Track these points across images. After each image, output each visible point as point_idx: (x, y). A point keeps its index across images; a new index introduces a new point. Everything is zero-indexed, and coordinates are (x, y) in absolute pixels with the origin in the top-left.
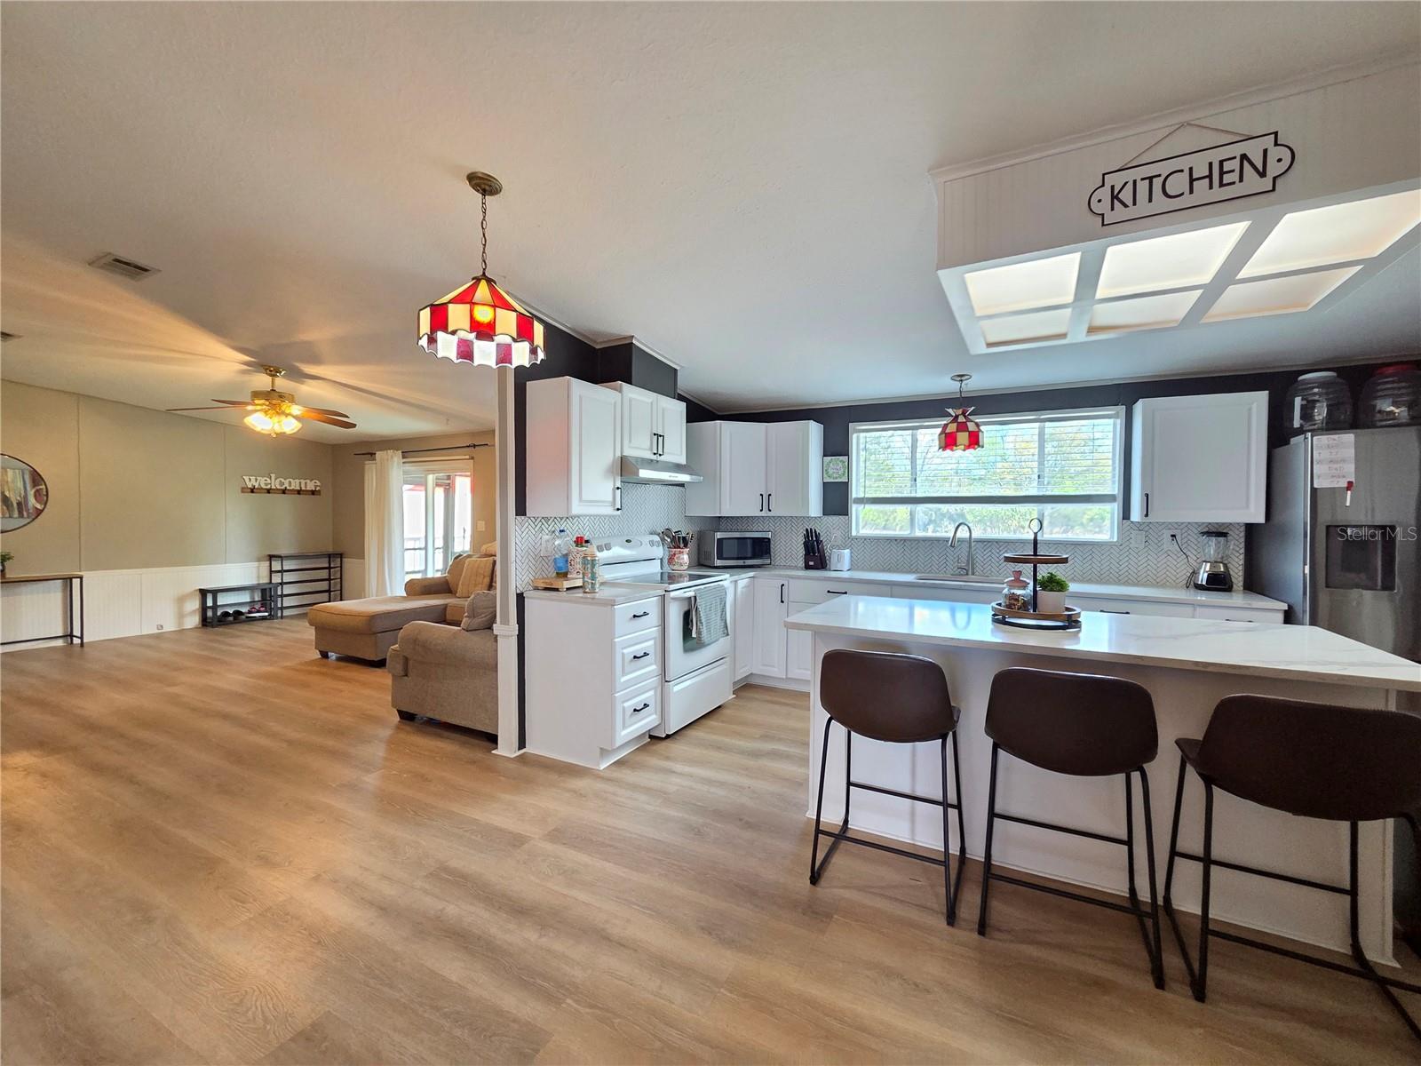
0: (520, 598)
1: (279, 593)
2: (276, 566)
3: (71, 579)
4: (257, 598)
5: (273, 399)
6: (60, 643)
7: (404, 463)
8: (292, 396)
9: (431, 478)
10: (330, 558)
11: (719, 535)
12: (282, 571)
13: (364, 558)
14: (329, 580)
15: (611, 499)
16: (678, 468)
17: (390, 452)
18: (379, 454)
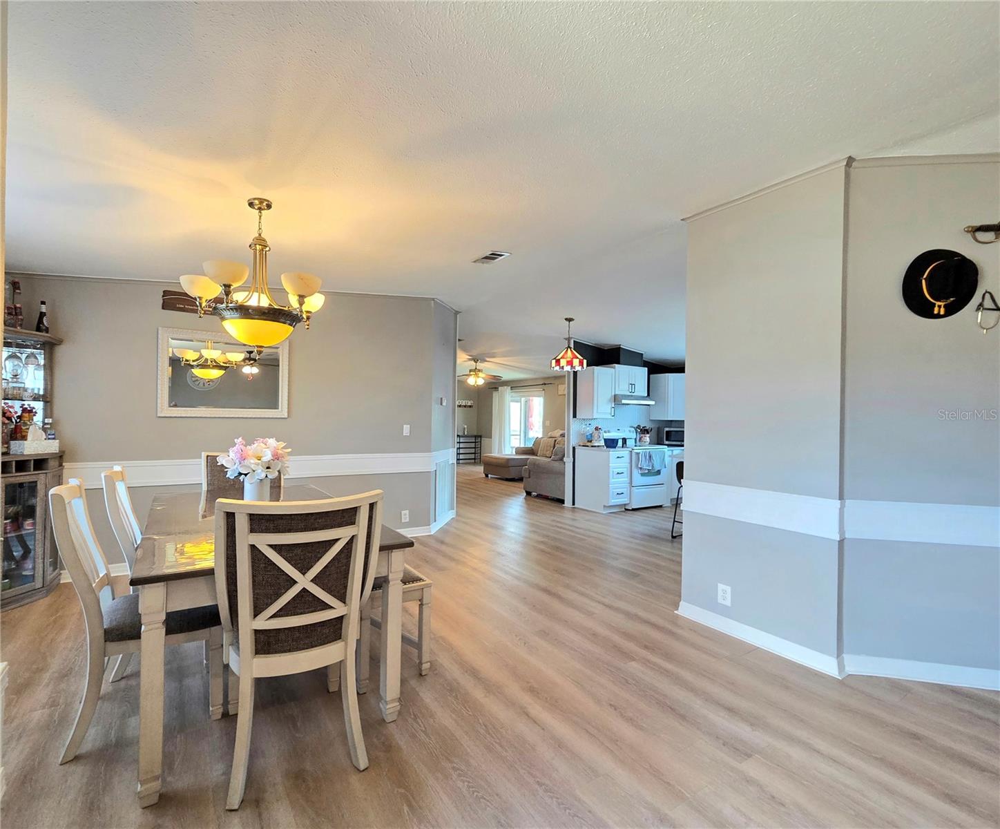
0: (574, 448)
5: (476, 372)
7: (511, 392)
8: (482, 370)
9: (523, 399)
10: (475, 437)
11: (667, 429)
13: (492, 438)
14: (475, 448)
15: (610, 412)
16: (643, 398)
17: (505, 387)
18: (500, 388)
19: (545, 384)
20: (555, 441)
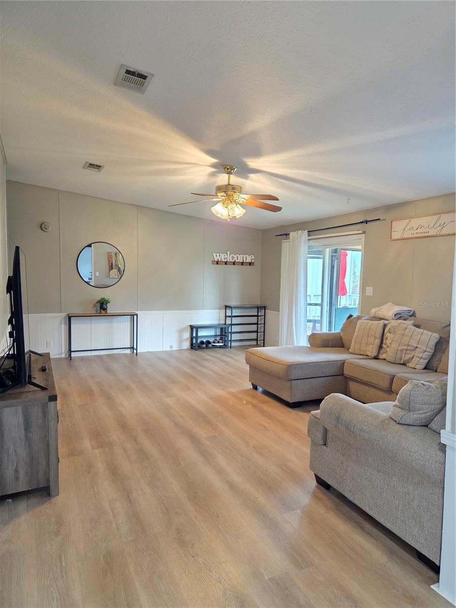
1: (230, 331)
2: (229, 313)
3: (133, 315)
4: (219, 333)
5: (228, 190)
6: (128, 351)
7: (309, 240)
8: (241, 187)
9: (328, 248)
10: (258, 309)
12: (232, 317)
13: (279, 311)
14: (257, 324)
17: (300, 232)
18: (291, 234)
19: (367, 222)
20: (385, 326)
